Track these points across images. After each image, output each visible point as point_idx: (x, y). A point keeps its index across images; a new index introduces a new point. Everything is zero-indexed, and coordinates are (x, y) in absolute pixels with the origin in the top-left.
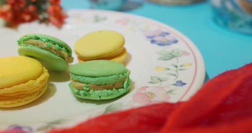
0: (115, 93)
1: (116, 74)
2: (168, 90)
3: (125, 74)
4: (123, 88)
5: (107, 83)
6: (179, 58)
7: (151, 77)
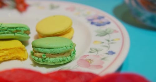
0: (65, 60)
2: (102, 57)
3: (72, 46)
4: (71, 56)
5: (59, 52)
6: (110, 35)
7: (91, 48)
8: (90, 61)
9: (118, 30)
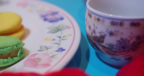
0: (10, 61)
1: (10, 46)
2: (51, 55)
3: (19, 45)
4: (17, 56)
5: (3, 53)
6: (62, 31)
7: (41, 46)
8: (38, 60)
9: (70, 25)
